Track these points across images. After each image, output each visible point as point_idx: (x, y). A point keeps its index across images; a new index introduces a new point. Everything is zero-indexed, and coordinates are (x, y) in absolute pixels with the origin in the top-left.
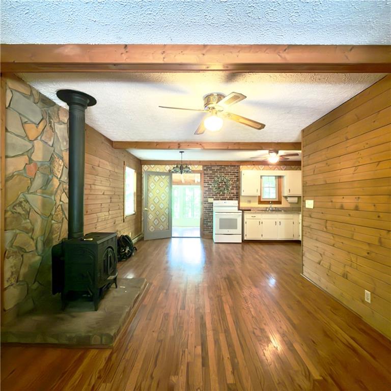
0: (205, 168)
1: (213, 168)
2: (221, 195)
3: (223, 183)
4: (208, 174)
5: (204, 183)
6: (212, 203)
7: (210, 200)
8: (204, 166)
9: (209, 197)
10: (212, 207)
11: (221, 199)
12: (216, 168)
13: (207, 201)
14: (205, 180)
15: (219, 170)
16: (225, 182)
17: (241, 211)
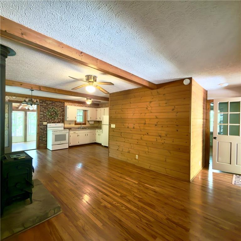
0: (41, 101)
1: (47, 102)
2: (53, 120)
3: (54, 112)
4: (43, 106)
5: (40, 111)
6: (46, 125)
7: (45, 123)
8: (40, 100)
9: (44, 122)
10: (47, 128)
11: (53, 123)
12: (49, 102)
13: (43, 124)
14: (40, 110)
15: (51, 104)
16: (55, 112)
17: (68, 130)
